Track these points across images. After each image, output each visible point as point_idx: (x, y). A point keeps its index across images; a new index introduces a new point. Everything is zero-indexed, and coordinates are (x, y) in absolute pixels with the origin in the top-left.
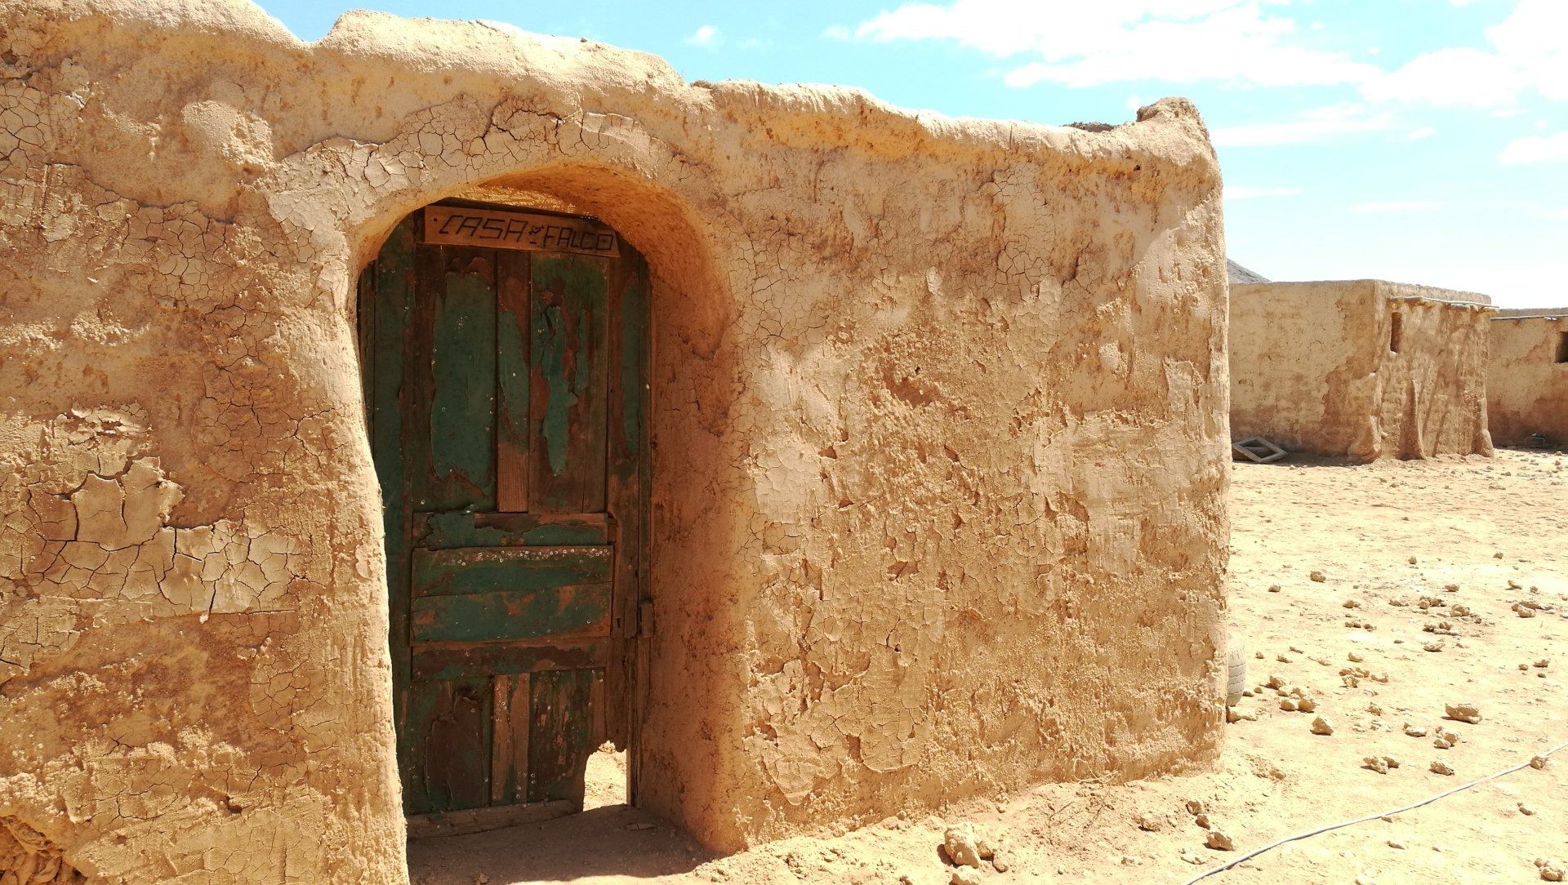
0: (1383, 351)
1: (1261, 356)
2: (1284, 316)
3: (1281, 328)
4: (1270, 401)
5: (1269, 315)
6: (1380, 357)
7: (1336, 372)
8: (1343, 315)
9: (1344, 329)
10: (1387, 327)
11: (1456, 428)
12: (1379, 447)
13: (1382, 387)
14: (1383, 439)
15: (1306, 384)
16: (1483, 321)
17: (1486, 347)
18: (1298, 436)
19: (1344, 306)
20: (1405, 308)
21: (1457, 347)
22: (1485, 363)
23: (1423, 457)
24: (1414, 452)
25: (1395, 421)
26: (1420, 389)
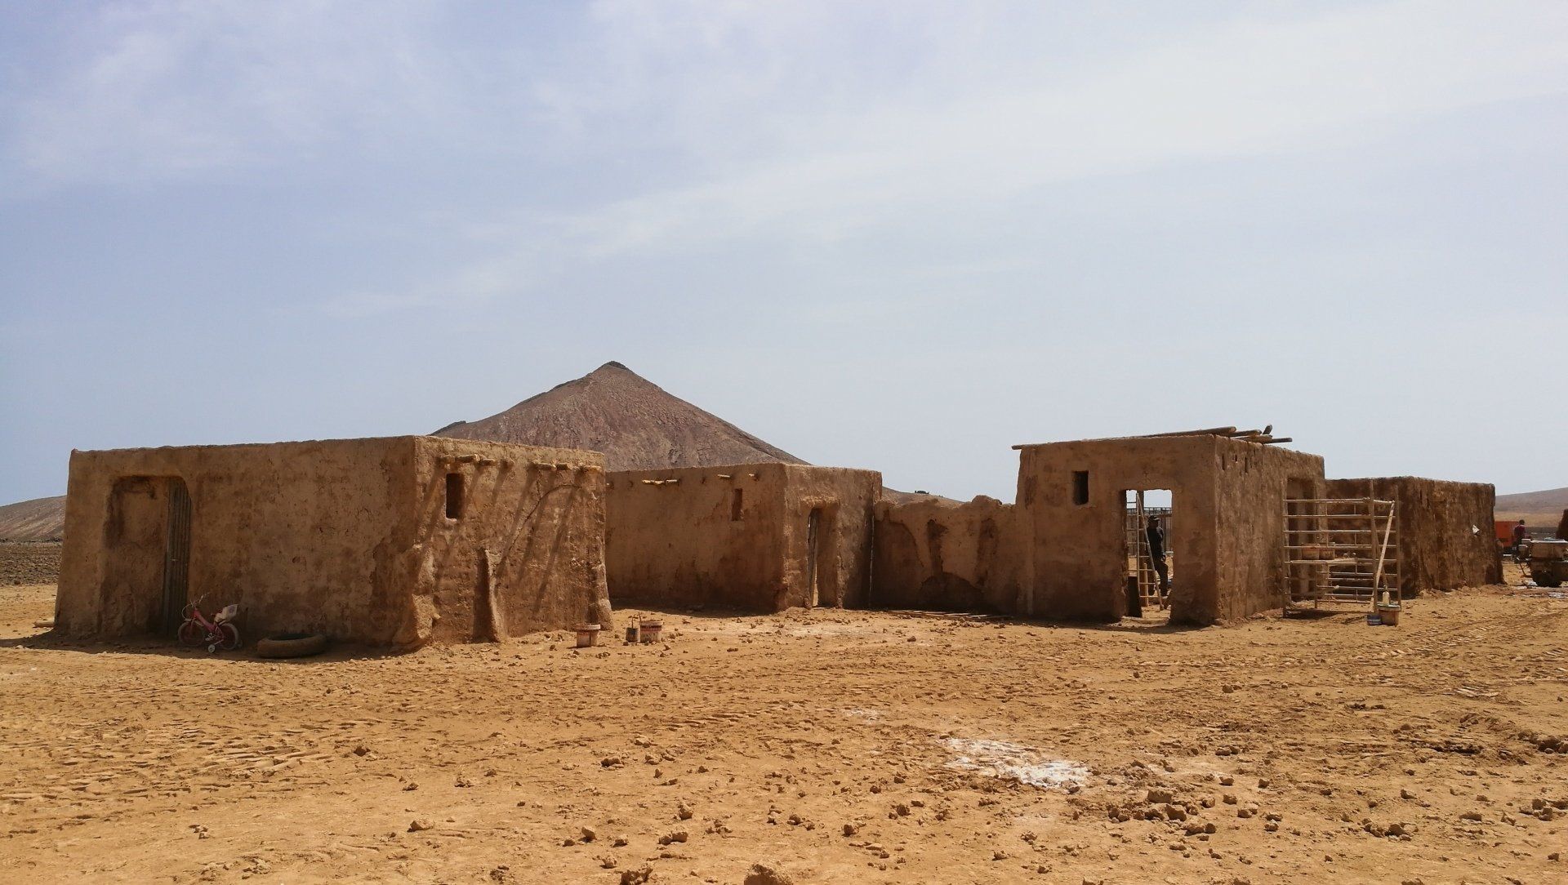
0: (435, 517)
1: (313, 528)
2: (334, 480)
3: (332, 494)
4: (321, 583)
5: (320, 479)
6: (431, 527)
7: (382, 545)
8: (387, 478)
9: (388, 493)
10: (441, 490)
11: (560, 601)
12: (427, 632)
13: (435, 560)
14: (435, 622)
15: (355, 560)
16: (594, 480)
17: (601, 509)
18: (348, 624)
19: (387, 468)
20: (467, 469)
21: (557, 510)
22: (601, 526)
23: (498, 637)
24: (484, 633)
25: (459, 600)
26: (499, 560)
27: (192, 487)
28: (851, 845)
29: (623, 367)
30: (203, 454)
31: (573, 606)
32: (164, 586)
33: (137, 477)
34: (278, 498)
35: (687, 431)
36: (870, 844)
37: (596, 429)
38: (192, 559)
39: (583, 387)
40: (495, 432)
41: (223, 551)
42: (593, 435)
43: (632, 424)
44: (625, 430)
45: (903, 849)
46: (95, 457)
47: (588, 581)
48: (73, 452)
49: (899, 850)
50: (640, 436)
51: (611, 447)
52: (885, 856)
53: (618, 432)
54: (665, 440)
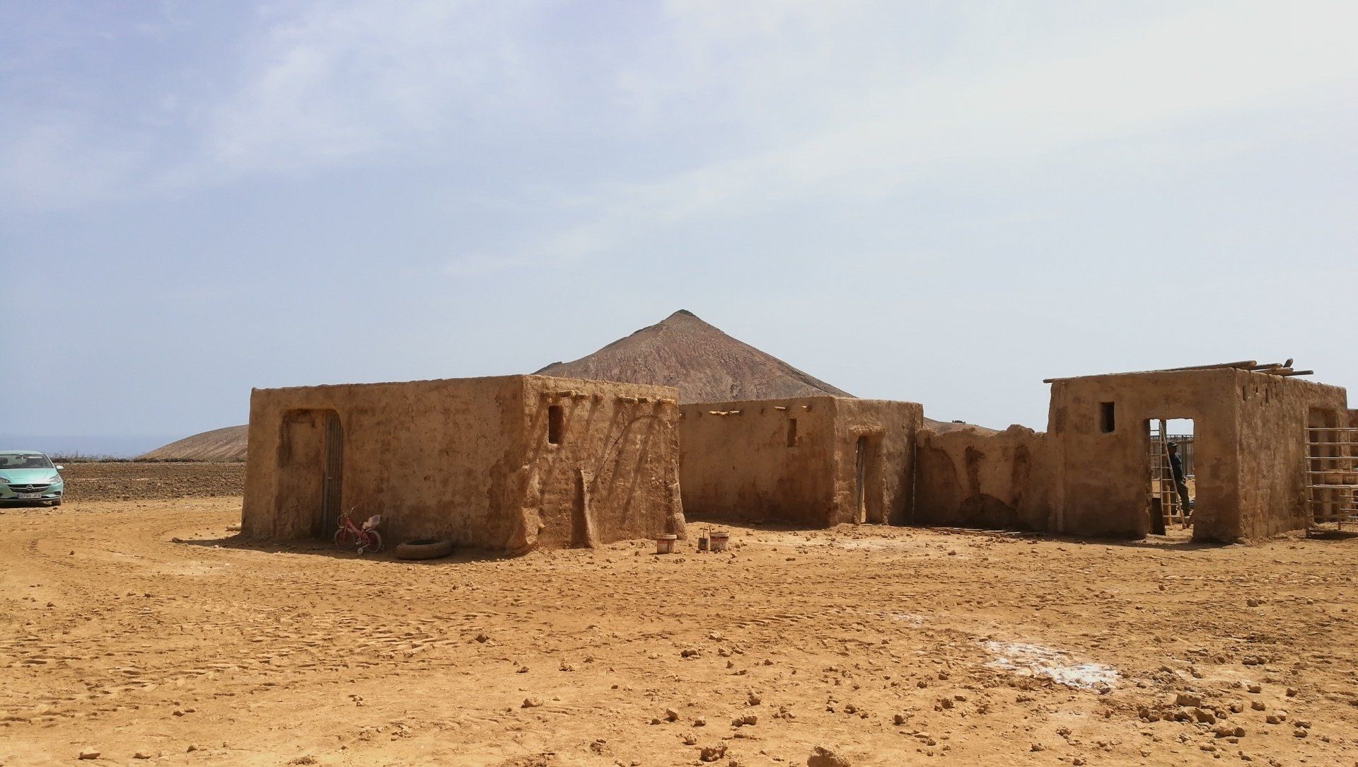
0: (540, 442)
1: (441, 451)
2: (457, 412)
3: (455, 424)
4: (447, 498)
5: (446, 411)
6: (536, 450)
7: (497, 466)
8: (500, 410)
9: (502, 423)
10: (544, 420)
11: (643, 514)
12: (534, 539)
13: (541, 478)
14: (540, 530)
15: (475, 479)
16: (669, 412)
17: (675, 436)
18: (470, 532)
19: (501, 401)
20: (565, 402)
21: (639, 437)
22: (675, 451)
23: (592, 544)
24: (580, 540)
25: (560, 511)
26: (592, 479)
27: (343, 419)
28: (901, 733)
29: (691, 315)
30: (351, 391)
31: (653, 518)
32: (323, 501)
33: (301, 410)
34: (412, 426)
35: (746, 369)
36: (918, 732)
37: (668, 368)
38: (345, 478)
39: (658, 332)
40: (586, 371)
41: (368, 471)
42: (666, 373)
43: (699, 364)
44: (693, 368)
45: (948, 738)
46: (269, 394)
47: (665, 497)
48: (253, 390)
49: (944, 739)
50: (705, 373)
51: (681, 383)
52: (932, 744)
53: (687, 370)
54: (727, 376)
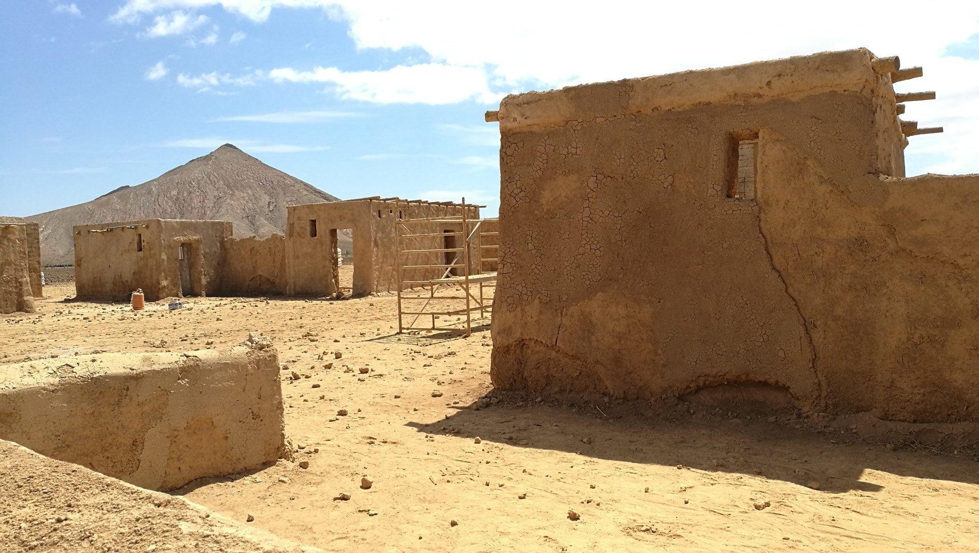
29: (235, 148)
35: (279, 190)
37: (218, 189)
39: (208, 161)
40: (149, 193)
42: (216, 193)
43: (242, 185)
44: (237, 189)
47: (16, 287)
50: (247, 193)
51: (228, 201)
53: (232, 191)
54: (265, 195)
